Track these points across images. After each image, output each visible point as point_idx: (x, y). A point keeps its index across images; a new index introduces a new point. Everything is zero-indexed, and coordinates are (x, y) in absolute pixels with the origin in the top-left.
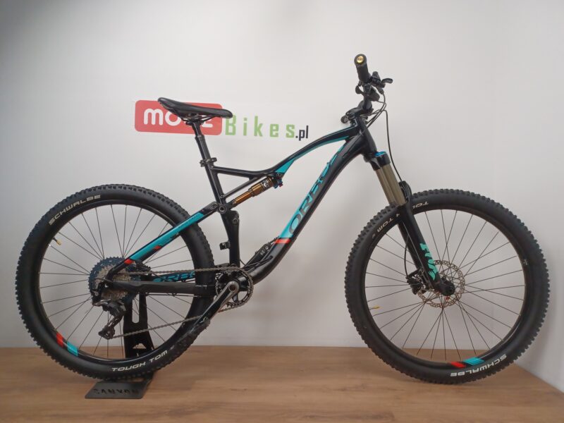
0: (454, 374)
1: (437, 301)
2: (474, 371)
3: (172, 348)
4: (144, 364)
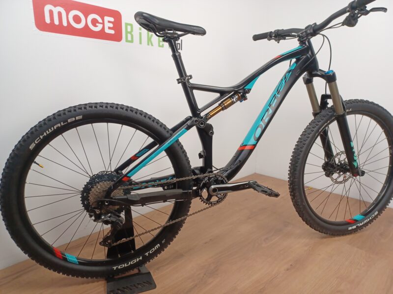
0: (350, 228)
2: (361, 224)
3: (163, 242)
4: (141, 258)
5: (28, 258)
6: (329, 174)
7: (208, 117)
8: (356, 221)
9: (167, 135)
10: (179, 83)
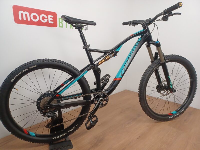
0: (170, 118)
1: (165, 94)
2: (175, 116)
3: (77, 126)
4: (66, 134)
5: (11, 134)
6: (159, 91)
7: (98, 65)
8: (173, 114)
9: (78, 74)
10: (84, 49)
